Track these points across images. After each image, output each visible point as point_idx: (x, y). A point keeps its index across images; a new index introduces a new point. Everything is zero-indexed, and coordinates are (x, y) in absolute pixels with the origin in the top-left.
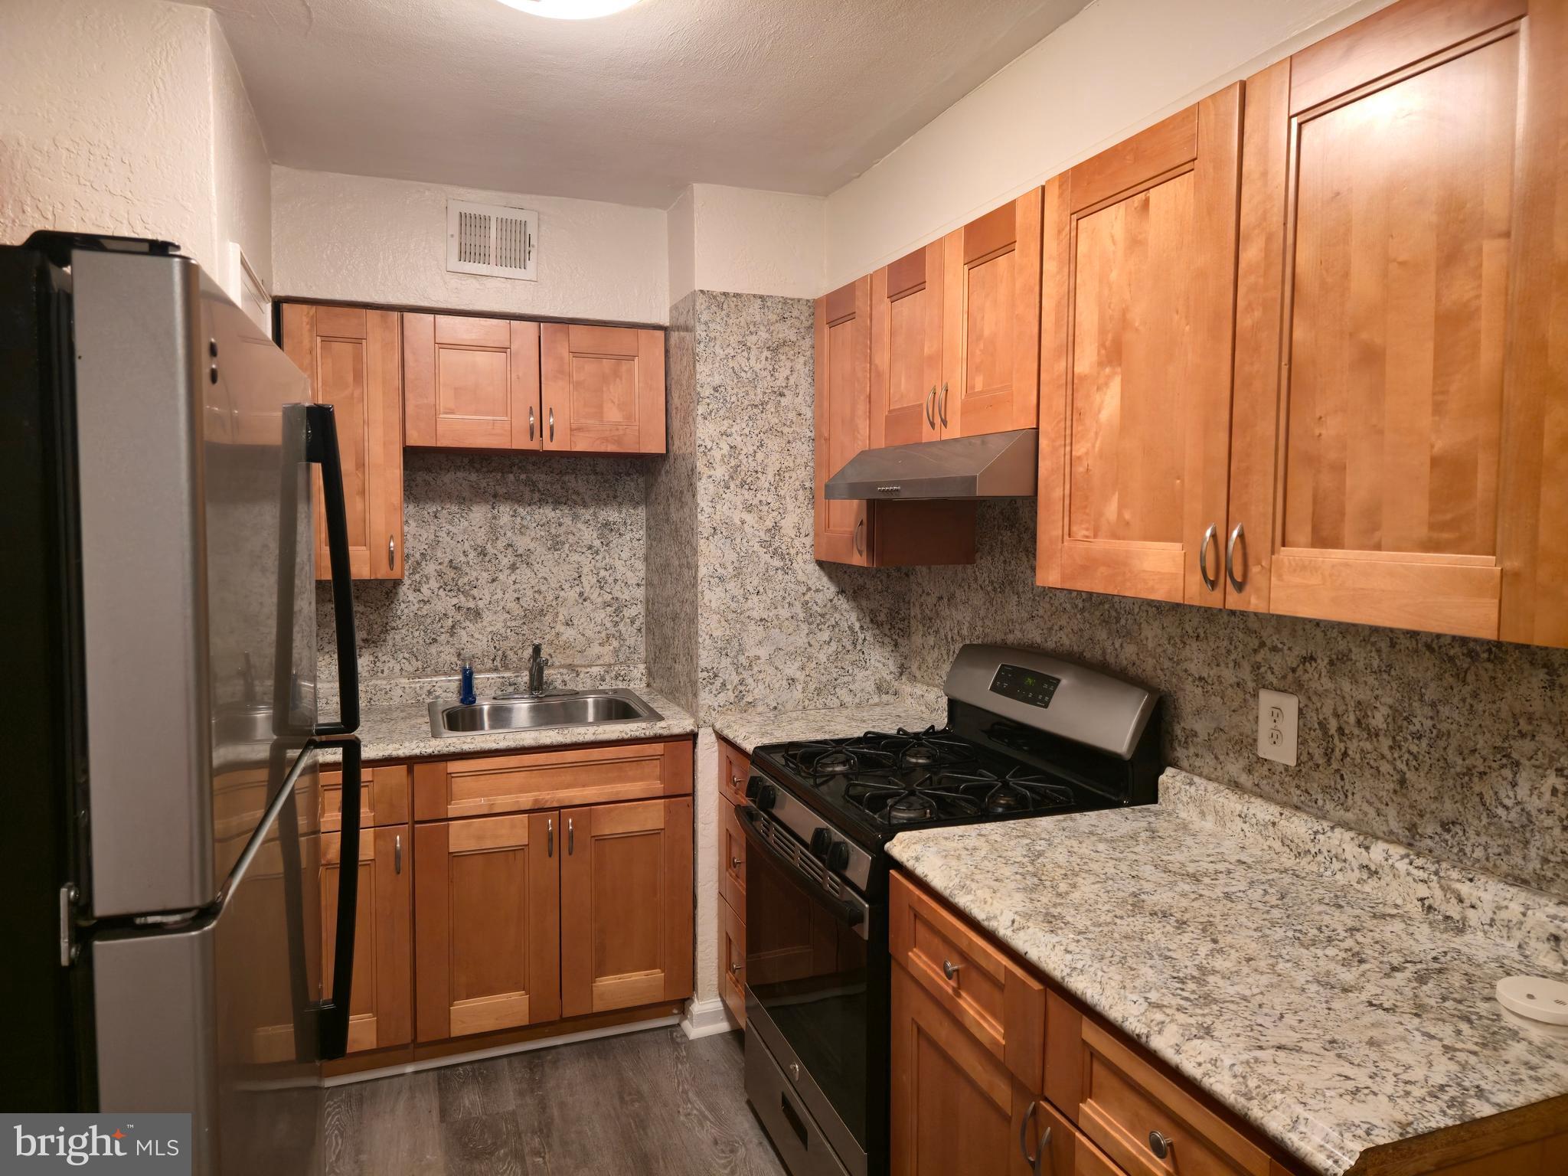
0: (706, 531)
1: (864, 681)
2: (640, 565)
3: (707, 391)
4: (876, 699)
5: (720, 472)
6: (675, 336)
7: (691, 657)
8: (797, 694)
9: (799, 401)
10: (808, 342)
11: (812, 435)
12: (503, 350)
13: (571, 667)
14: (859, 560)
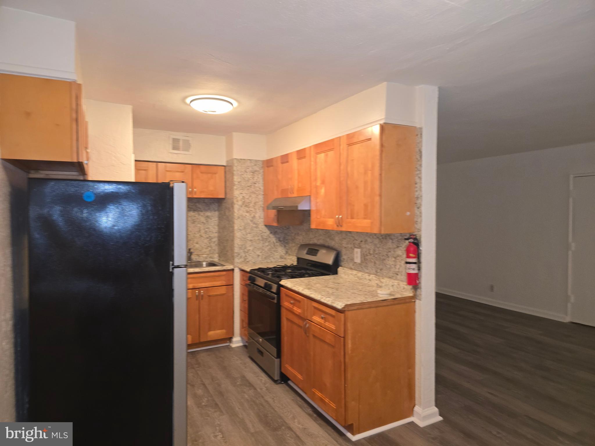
0: (236, 217)
1: (277, 255)
2: (216, 227)
3: (236, 183)
4: (280, 260)
5: (240, 203)
6: (227, 169)
7: (232, 250)
8: (260, 259)
9: (260, 185)
10: (262, 171)
11: (263, 193)
12: (182, 172)
13: (198, 255)
14: (275, 224)
